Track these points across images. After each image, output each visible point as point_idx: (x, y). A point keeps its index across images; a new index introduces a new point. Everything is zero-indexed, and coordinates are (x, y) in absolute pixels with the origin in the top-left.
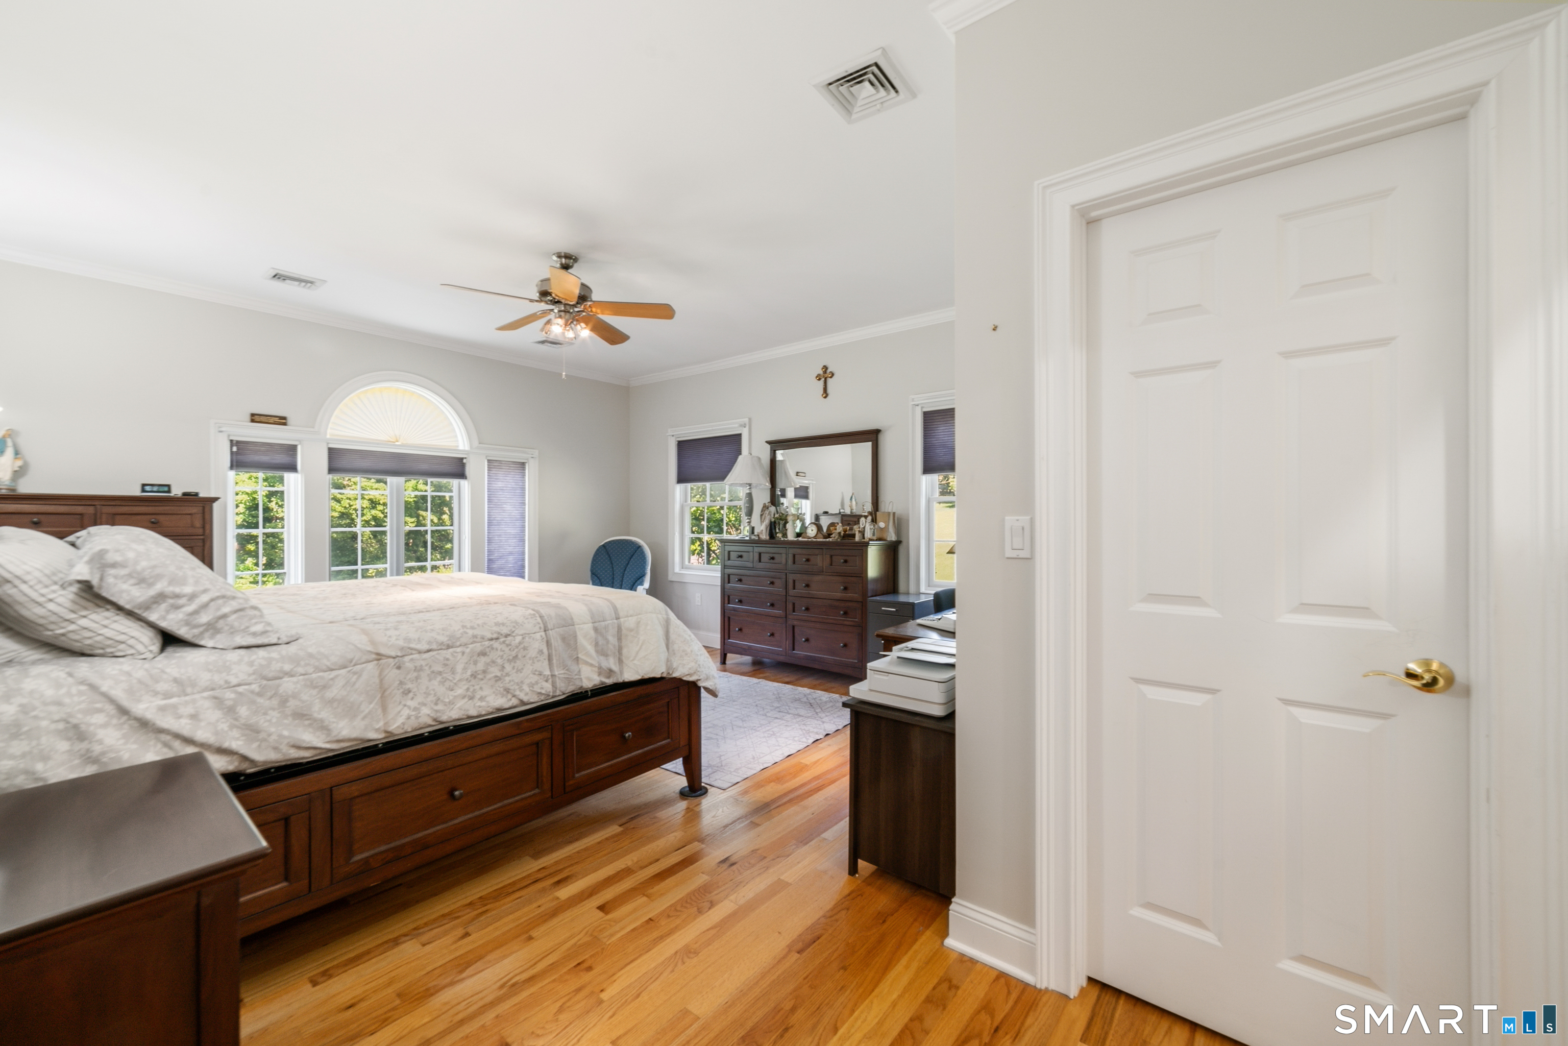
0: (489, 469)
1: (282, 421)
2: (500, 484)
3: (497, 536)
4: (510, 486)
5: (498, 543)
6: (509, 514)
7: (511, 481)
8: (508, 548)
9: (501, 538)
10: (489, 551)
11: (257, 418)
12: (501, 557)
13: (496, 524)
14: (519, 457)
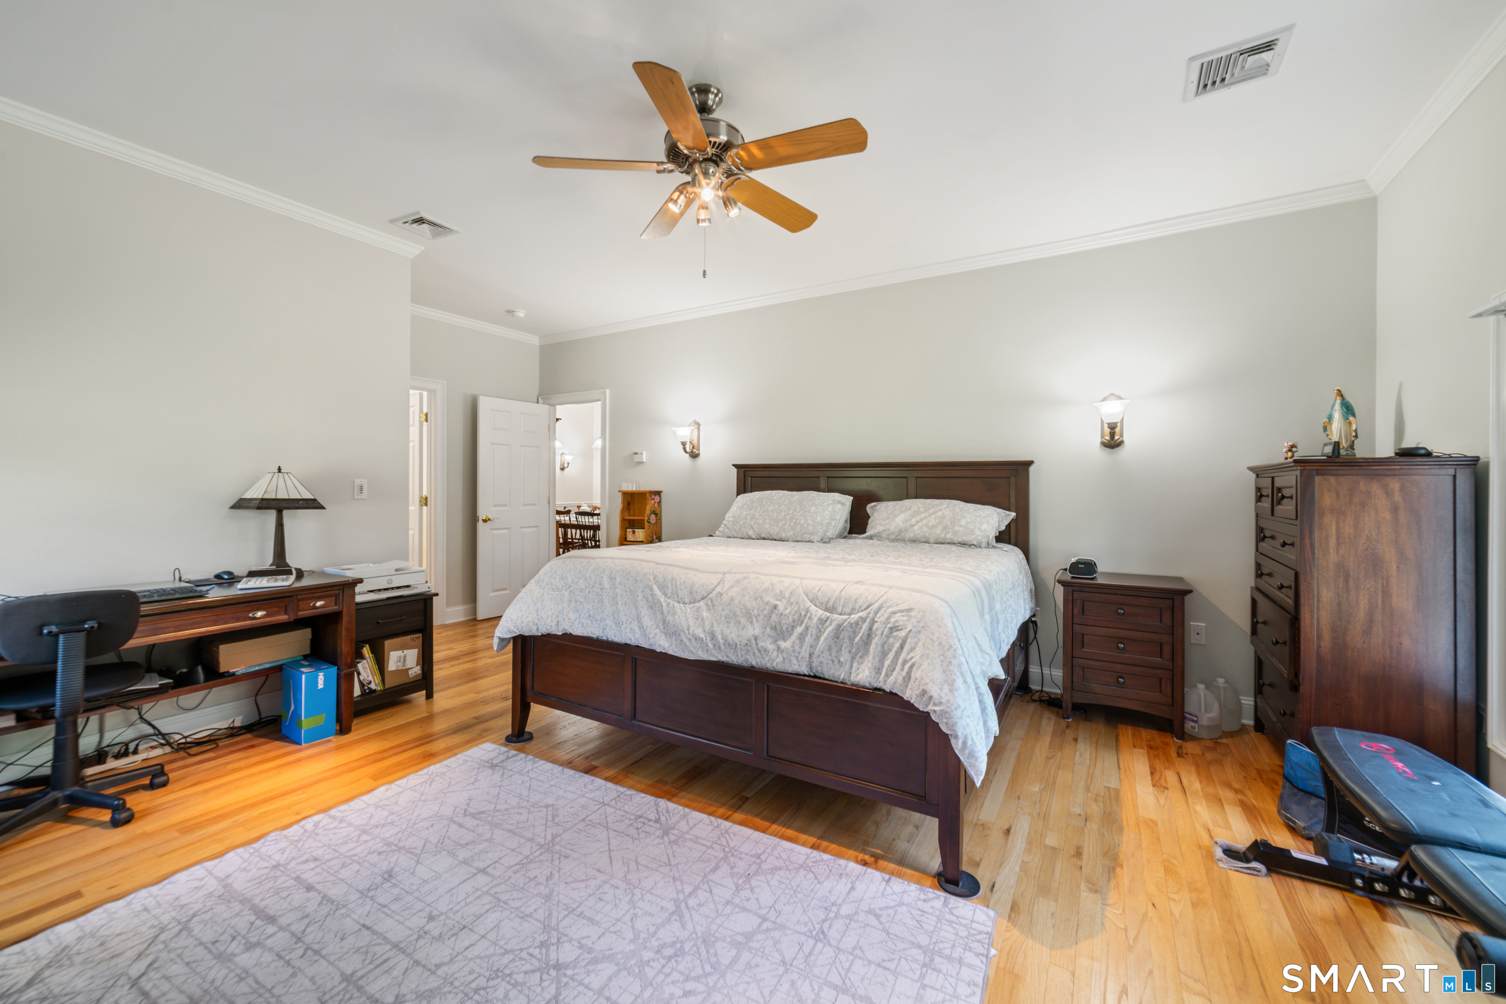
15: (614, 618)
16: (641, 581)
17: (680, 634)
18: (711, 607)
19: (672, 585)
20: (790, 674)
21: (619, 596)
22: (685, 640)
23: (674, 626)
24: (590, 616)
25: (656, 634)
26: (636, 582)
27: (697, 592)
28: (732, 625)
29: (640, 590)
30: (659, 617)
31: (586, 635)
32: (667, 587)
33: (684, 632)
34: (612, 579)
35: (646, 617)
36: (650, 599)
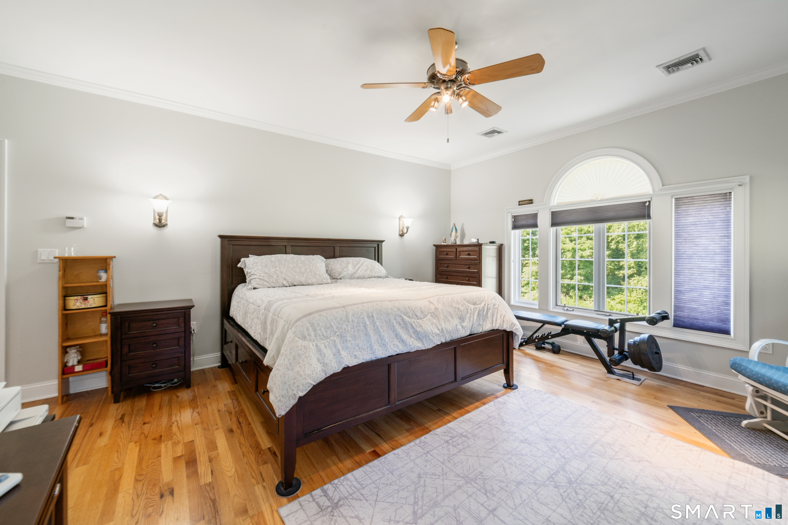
0: (677, 206)
1: (530, 202)
2: (691, 220)
3: (687, 269)
4: (705, 220)
5: (689, 276)
6: (704, 248)
7: (707, 215)
8: (703, 281)
9: (692, 272)
10: (676, 283)
11: (521, 203)
12: (691, 290)
13: (686, 257)
14: (722, 188)
15: (378, 343)
16: (391, 313)
17: (429, 336)
18: (435, 317)
19: (411, 311)
20: (464, 337)
21: (379, 327)
22: (432, 338)
23: (424, 333)
24: (359, 348)
25: (413, 341)
26: (389, 315)
27: (425, 311)
28: (446, 322)
29: (393, 319)
30: (411, 331)
31: (360, 362)
32: (409, 312)
33: (431, 334)
34: (371, 317)
35: (403, 334)
36: (402, 322)
